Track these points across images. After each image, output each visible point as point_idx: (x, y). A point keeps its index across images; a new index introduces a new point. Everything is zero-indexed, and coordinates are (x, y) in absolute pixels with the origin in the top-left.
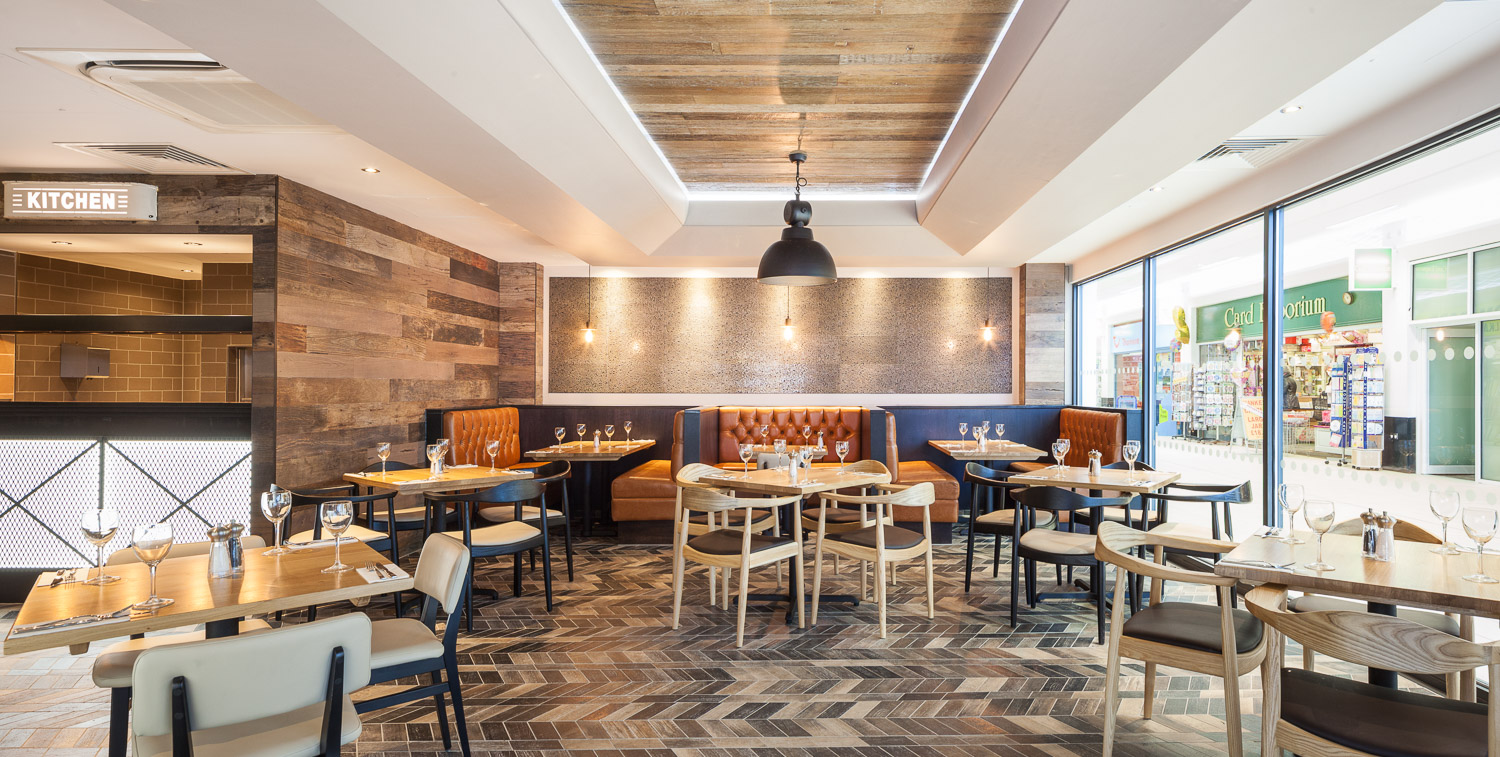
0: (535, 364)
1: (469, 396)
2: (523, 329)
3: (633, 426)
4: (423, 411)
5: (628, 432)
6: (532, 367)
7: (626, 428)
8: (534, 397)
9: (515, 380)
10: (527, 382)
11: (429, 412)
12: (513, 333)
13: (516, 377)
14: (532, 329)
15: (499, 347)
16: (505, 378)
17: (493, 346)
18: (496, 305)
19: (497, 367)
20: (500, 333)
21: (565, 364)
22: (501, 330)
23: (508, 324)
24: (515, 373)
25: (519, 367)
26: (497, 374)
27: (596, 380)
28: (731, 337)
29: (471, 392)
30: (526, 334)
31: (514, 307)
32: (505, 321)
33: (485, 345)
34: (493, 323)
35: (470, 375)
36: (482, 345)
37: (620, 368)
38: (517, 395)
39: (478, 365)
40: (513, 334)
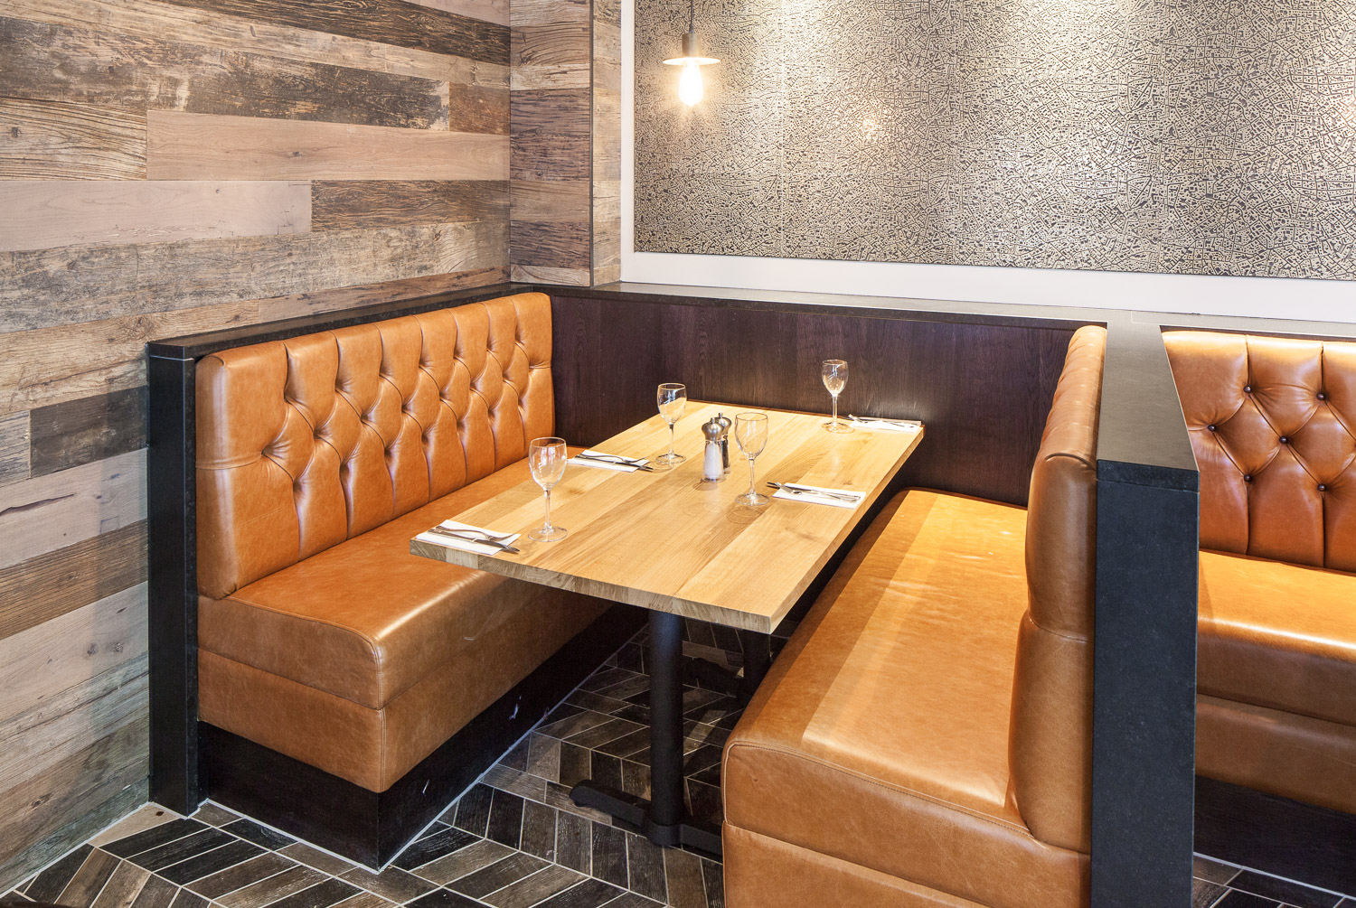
0: (591, 176)
1: (384, 273)
2: (564, 82)
3: (852, 375)
4: (141, 347)
5: (835, 393)
6: (582, 186)
7: (826, 381)
8: (590, 266)
9: (544, 217)
10: (572, 225)
11: (155, 349)
12: (540, 92)
13: (547, 209)
14: (582, 81)
15: (509, 129)
16: (524, 213)
17: (488, 129)
18: (499, 21)
19: (505, 184)
20: (511, 94)
21: (674, 173)
22: (515, 86)
23: (528, 68)
24: (545, 199)
25: (553, 182)
26: (501, 202)
27: (753, 220)
28: (1186, 77)
29: (394, 260)
30: (570, 95)
31: (542, 22)
32: (523, 61)
33: (455, 126)
34: (483, 68)
35: (387, 213)
36: (439, 128)
37: (818, 185)
38: (550, 260)
39: (428, 183)
40: (538, 96)
